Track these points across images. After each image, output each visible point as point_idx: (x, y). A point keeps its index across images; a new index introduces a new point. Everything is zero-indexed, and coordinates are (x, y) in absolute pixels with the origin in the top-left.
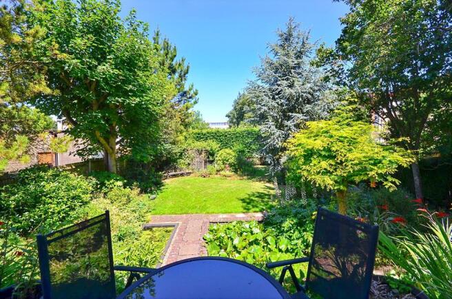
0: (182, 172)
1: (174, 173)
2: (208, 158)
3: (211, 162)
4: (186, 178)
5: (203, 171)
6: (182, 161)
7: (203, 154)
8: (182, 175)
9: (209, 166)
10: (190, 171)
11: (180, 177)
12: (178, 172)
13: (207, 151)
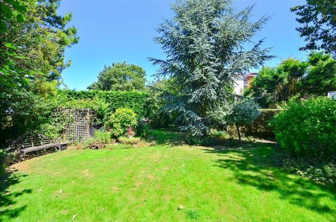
0: (51, 145)
1: (33, 148)
2: (95, 121)
3: (99, 127)
4: (59, 154)
5: (89, 139)
6: (50, 127)
7: (88, 116)
8: (51, 150)
9: (97, 132)
10: (66, 142)
11: (49, 155)
12: (43, 146)
13: (93, 112)
